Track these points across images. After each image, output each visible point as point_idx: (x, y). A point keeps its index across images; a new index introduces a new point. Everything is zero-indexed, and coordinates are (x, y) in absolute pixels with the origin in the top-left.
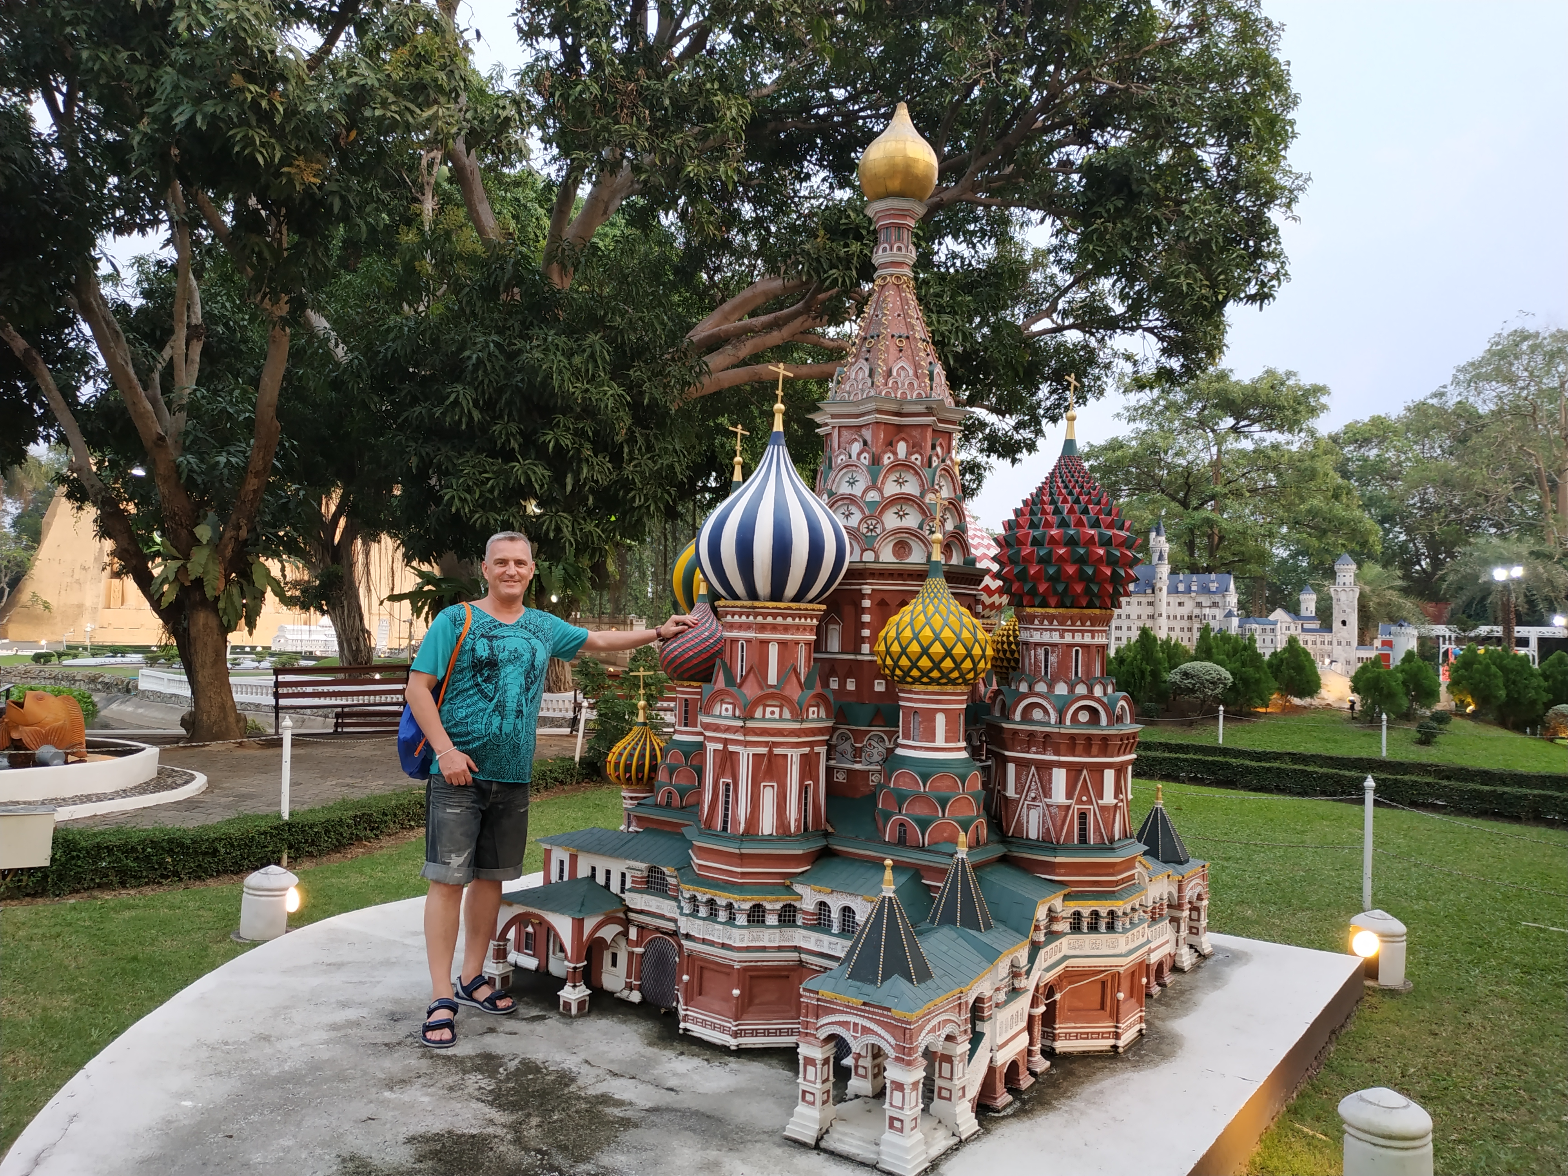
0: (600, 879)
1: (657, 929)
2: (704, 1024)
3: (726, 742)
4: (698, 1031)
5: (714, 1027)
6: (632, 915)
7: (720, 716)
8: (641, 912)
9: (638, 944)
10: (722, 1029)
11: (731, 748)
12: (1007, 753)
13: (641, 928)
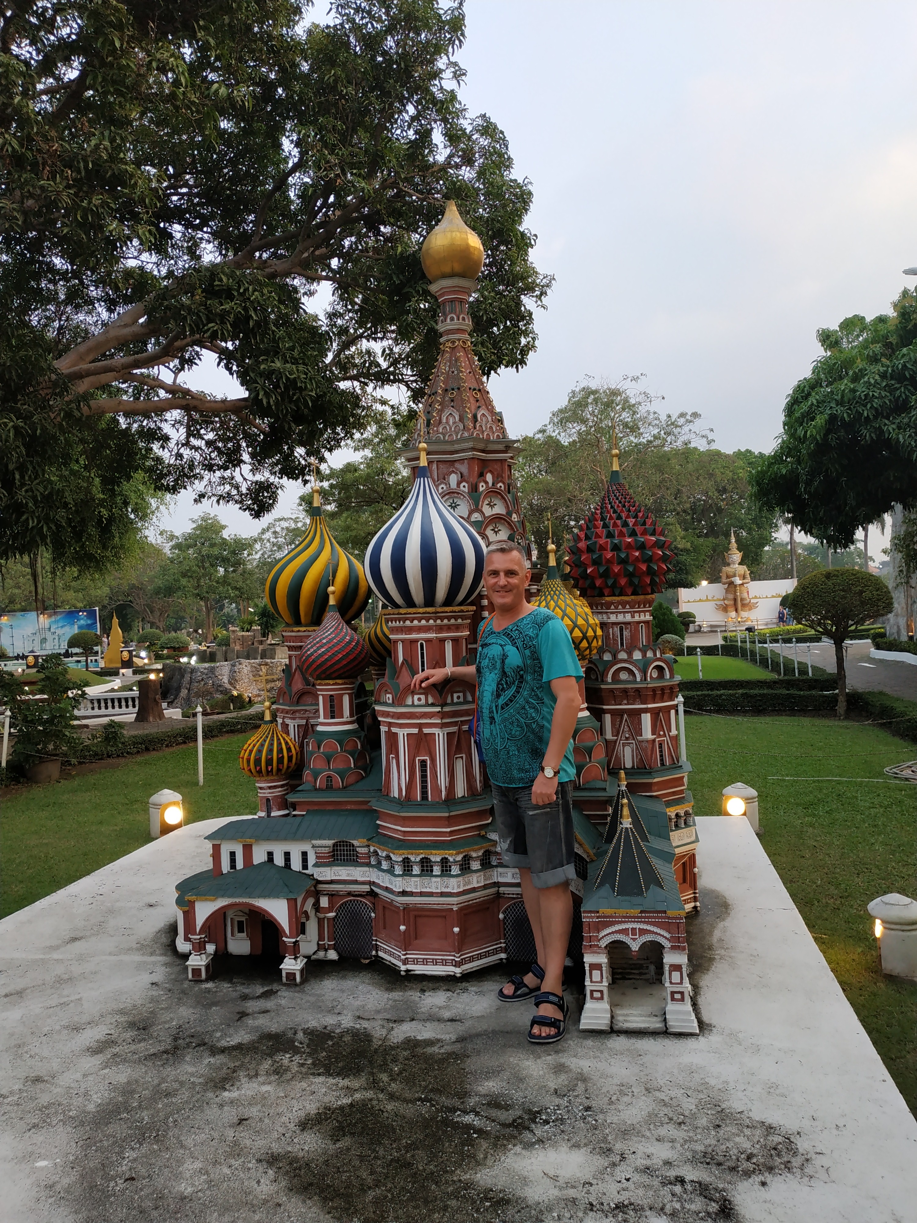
0: (279, 861)
1: (350, 894)
2: (425, 962)
3: (420, 726)
4: (419, 969)
5: (435, 962)
6: (321, 887)
7: (413, 705)
8: (332, 882)
9: (330, 910)
10: (444, 963)
11: (426, 731)
12: (605, 707)
13: (332, 896)
